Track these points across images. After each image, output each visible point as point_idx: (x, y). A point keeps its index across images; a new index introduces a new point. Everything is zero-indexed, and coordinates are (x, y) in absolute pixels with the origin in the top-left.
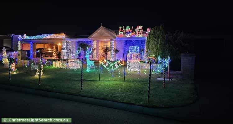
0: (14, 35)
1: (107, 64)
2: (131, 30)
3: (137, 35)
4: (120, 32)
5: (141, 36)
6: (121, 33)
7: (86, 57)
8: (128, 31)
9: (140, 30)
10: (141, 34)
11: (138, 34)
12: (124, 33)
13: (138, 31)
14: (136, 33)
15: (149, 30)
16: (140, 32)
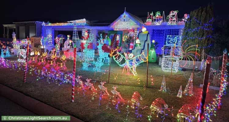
0: (39, 22)
1: (121, 59)
2: (162, 16)
3: (169, 23)
4: (148, 18)
5: (174, 24)
6: (149, 20)
7: (98, 47)
8: (158, 18)
9: (173, 16)
10: (174, 21)
11: (171, 21)
12: (152, 21)
13: (171, 18)
14: (168, 21)
15: (186, 17)
16: (174, 19)
